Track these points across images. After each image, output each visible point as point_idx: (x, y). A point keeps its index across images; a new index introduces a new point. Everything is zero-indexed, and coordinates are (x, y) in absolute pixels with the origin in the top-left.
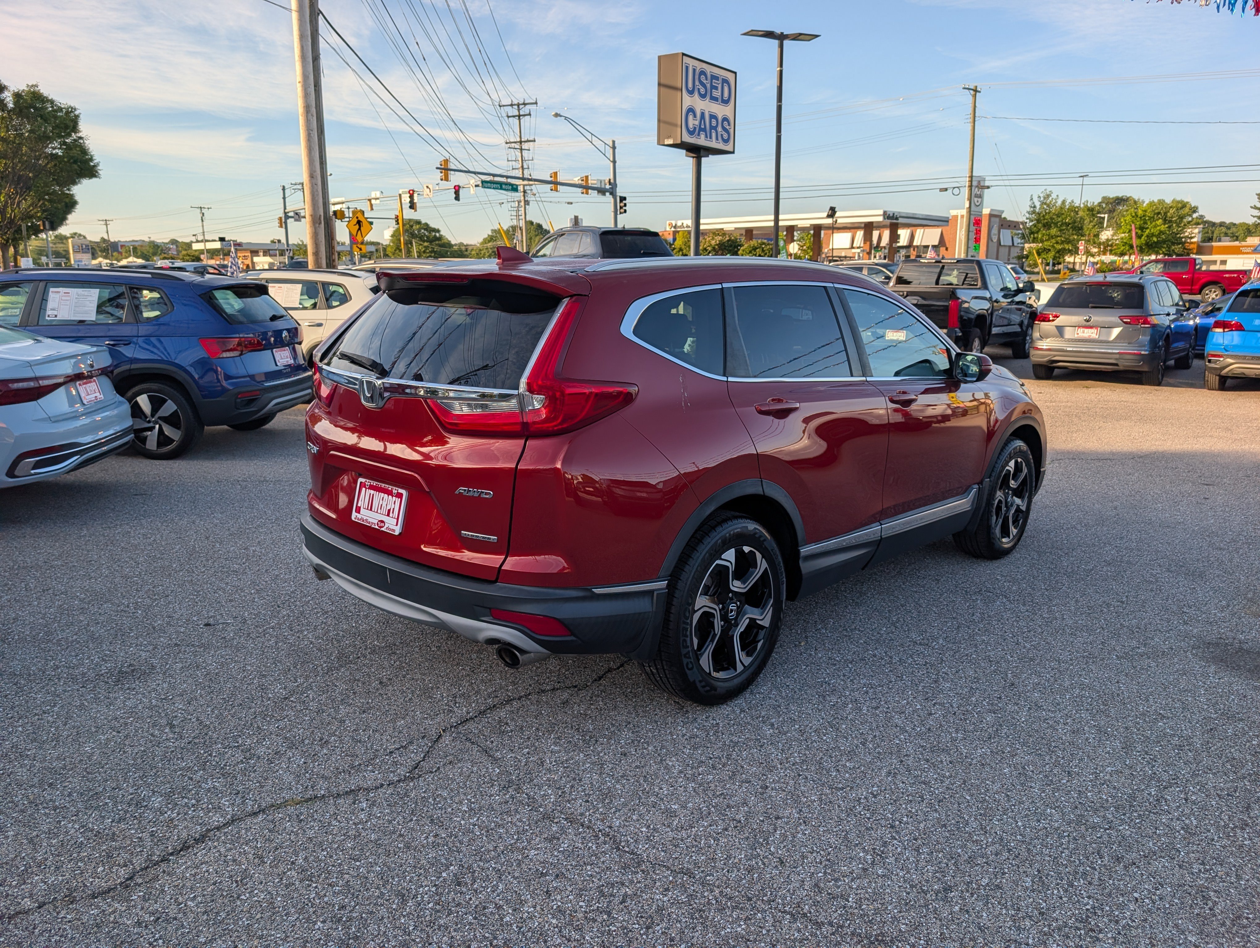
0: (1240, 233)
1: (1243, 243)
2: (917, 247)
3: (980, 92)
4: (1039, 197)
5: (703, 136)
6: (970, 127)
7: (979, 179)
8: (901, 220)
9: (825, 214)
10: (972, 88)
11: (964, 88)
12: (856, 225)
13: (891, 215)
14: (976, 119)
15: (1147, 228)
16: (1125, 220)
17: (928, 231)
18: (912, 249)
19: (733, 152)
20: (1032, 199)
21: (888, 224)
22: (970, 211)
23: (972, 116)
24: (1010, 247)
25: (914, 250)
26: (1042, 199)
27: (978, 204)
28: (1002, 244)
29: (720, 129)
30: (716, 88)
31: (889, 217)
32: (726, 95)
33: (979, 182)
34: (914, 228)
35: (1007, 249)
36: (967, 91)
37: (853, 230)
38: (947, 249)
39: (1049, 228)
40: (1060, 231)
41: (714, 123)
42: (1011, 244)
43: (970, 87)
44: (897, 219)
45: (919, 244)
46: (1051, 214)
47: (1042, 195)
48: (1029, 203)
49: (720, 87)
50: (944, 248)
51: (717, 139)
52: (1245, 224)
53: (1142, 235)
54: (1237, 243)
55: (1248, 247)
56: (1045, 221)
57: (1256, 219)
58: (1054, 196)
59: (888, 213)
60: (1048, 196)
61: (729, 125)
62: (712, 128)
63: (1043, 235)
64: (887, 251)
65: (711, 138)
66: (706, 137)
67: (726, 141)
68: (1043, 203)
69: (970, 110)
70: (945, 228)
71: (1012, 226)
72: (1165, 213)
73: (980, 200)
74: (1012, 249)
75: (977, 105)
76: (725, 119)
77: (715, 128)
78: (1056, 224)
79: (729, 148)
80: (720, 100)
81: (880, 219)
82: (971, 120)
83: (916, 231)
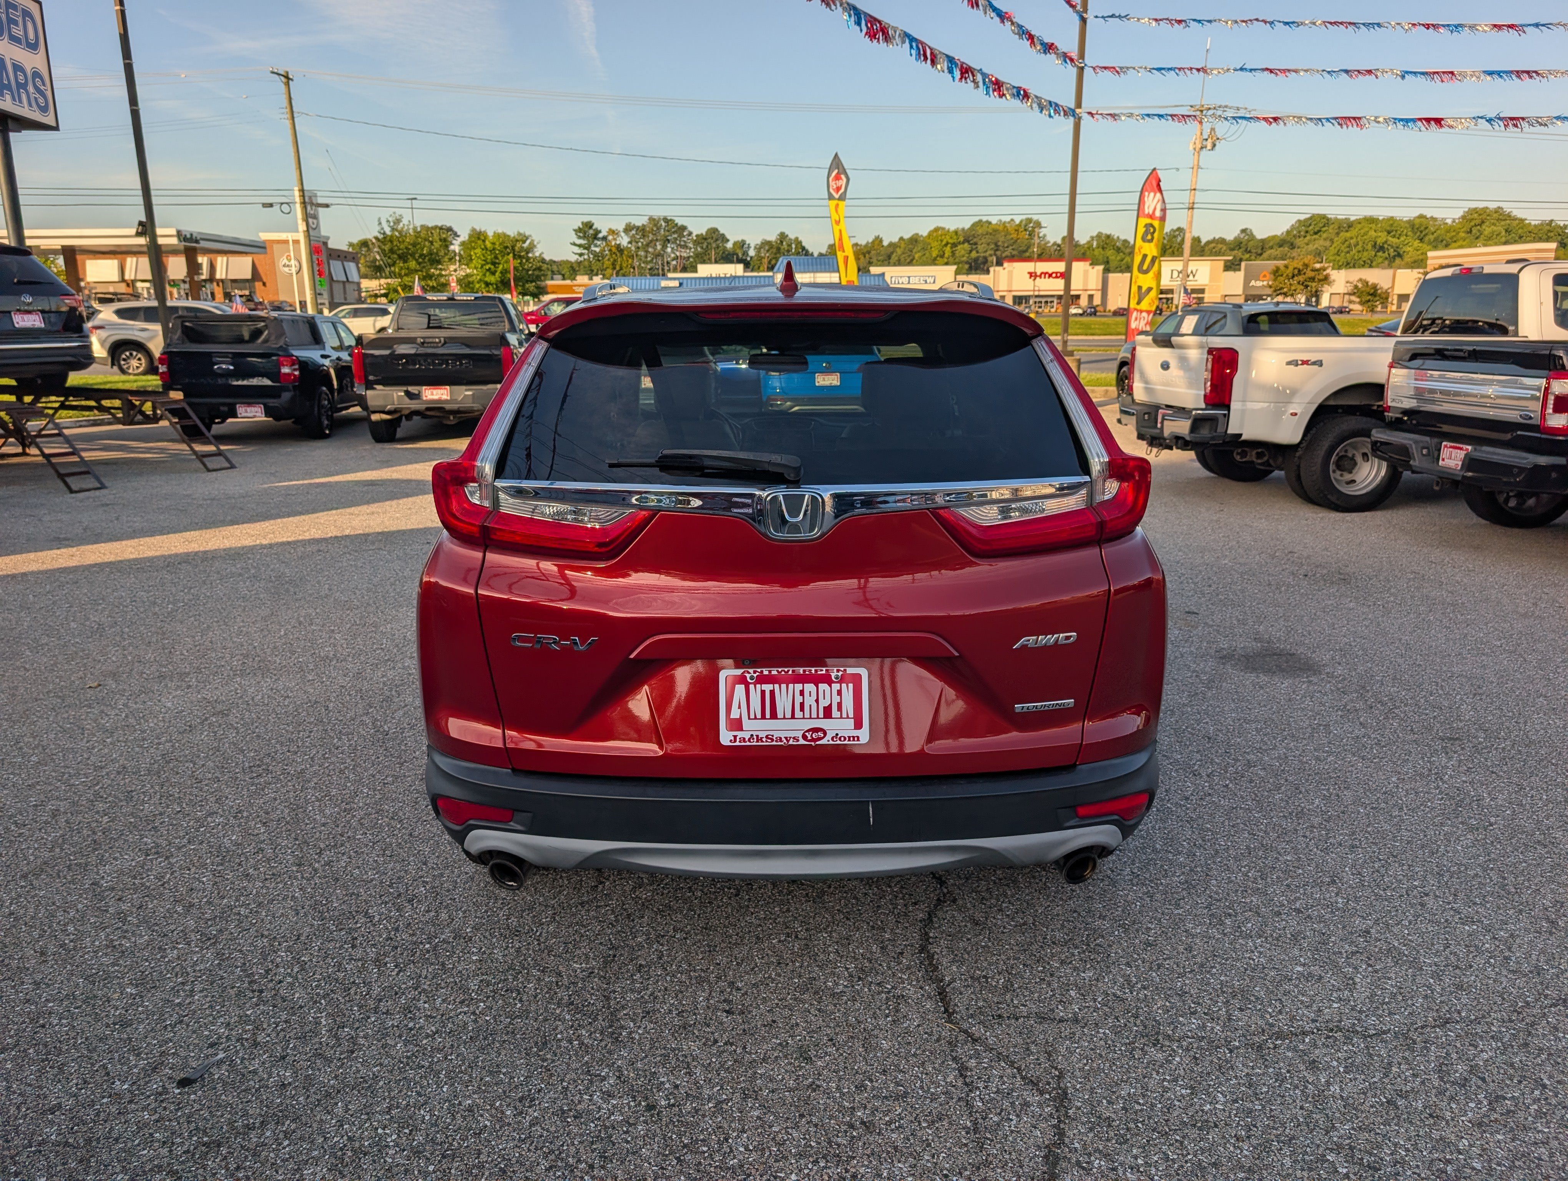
0: (565, 271)
1: (575, 282)
2: (222, 281)
3: (292, 80)
4: (388, 221)
5: (8, 97)
6: (288, 123)
7: (310, 195)
8: (203, 244)
9: (133, 231)
10: (283, 73)
11: (273, 72)
12: (124, 249)
13: (188, 236)
14: (295, 115)
15: (499, 264)
16: (476, 254)
17: (234, 259)
18: (215, 284)
19: (56, 128)
20: (380, 224)
21: (182, 248)
22: (309, 236)
23: (288, 110)
24: (344, 282)
25: (218, 285)
26: (392, 224)
27: (314, 226)
28: (335, 279)
29: (31, 89)
30: (16, 23)
31: (185, 239)
32: (31, 35)
33: (310, 198)
34: (212, 256)
35: (341, 285)
36: (276, 76)
37: (119, 256)
38: (264, 284)
39: (405, 262)
40: (419, 264)
41: (21, 78)
42: (345, 279)
43: (280, 72)
44: (197, 241)
45: (224, 277)
46: (406, 244)
47: (390, 219)
48: (378, 228)
49: (20, 20)
50: (261, 283)
51: (30, 105)
52: (568, 262)
53: (496, 271)
54: (568, 282)
55: (580, 286)
56: (401, 251)
57: (577, 256)
58: (405, 221)
59: (184, 233)
60: (398, 221)
61: (44, 85)
62: (19, 86)
63: (401, 268)
64: (187, 286)
65: (20, 101)
66: (14, 99)
67: (44, 109)
68: (393, 229)
69: (285, 103)
70: (256, 257)
71: (342, 257)
72: (513, 247)
73: (315, 221)
74: (347, 285)
75: (292, 96)
76: (36, 74)
77: (24, 86)
78: (413, 255)
79: (49, 120)
80: (23, 41)
81: (174, 241)
82: (289, 116)
83: (216, 260)
